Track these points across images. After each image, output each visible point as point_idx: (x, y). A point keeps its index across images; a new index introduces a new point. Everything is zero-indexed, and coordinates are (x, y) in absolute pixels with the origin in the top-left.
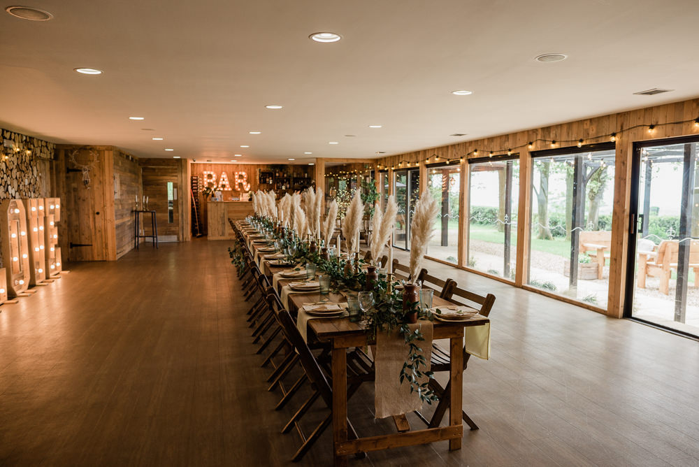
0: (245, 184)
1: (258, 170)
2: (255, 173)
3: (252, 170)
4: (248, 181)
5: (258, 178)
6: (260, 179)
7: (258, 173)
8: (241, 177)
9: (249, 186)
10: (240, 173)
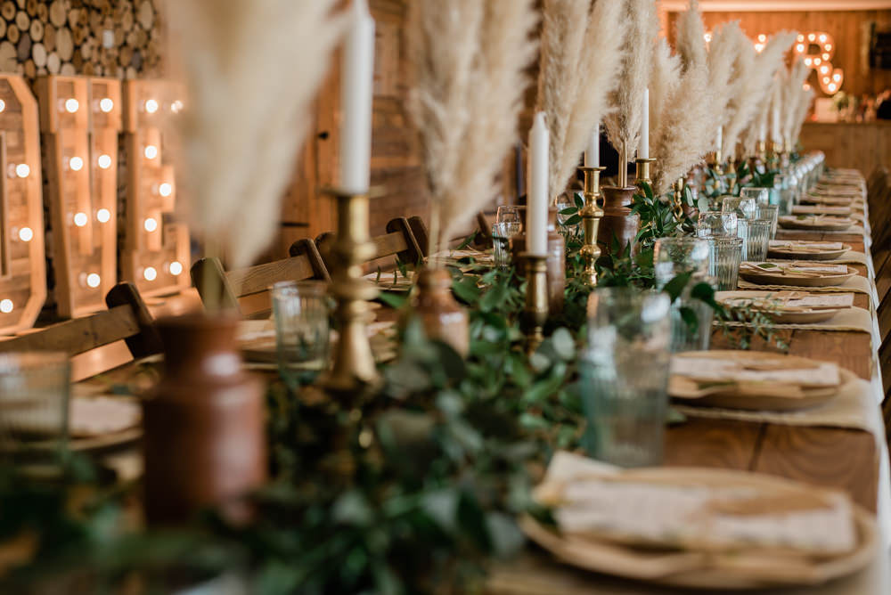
0: (824, 70)
1: (866, 29)
2: (859, 35)
3: (852, 30)
4: (836, 62)
5: (865, 51)
6: (872, 55)
7: (866, 36)
8: (814, 49)
9: (838, 77)
10: (812, 38)
